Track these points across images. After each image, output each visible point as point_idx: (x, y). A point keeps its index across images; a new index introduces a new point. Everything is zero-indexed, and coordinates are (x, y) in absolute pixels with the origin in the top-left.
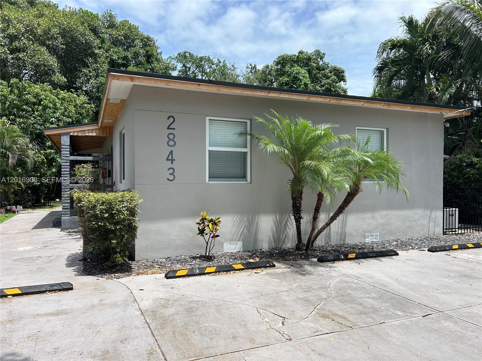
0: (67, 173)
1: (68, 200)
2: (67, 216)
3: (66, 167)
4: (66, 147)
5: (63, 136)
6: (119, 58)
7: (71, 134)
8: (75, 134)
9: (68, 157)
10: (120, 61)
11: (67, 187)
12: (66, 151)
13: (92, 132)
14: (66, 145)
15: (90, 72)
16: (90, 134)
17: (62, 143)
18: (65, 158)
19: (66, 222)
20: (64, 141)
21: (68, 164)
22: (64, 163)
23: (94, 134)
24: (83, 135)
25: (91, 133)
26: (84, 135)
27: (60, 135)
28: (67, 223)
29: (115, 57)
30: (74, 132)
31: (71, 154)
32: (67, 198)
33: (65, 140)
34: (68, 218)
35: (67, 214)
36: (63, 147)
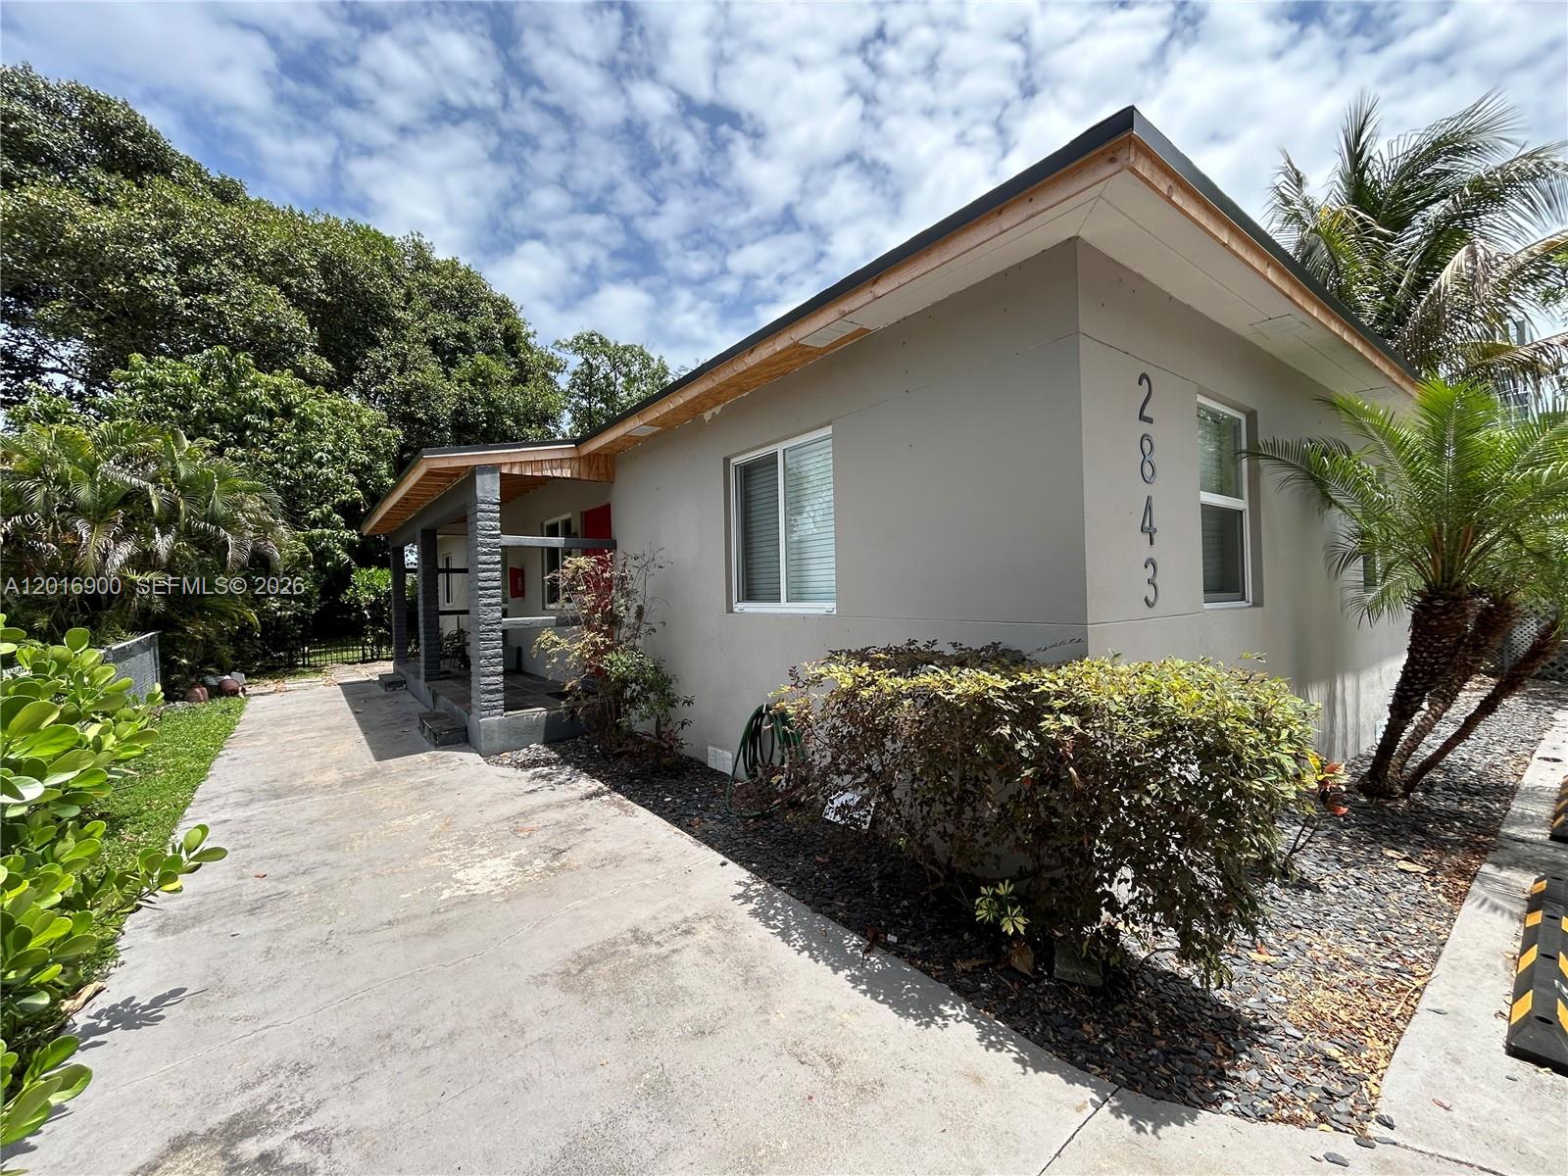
0: (496, 584)
1: (498, 664)
2: (495, 715)
3: (492, 566)
4: (492, 507)
5: (482, 474)
6: (447, 336)
7: (505, 470)
8: (516, 471)
9: (497, 536)
10: (451, 341)
11: (495, 627)
12: (491, 520)
13: (561, 468)
14: (489, 503)
15: (386, 359)
16: (557, 473)
17: (480, 494)
18: (489, 540)
19: (493, 732)
20: (484, 491)
21: (498, 558)
22: (486, 554)
23: (567, 473)
24: (536, 474)
25: (559, 471)
26: (540, 474)
27: (471, 473)
28: (496, 735)
29: (440, 332)
30: (512, 464)
31: (506, 529)
32: (496, 660)
33: (487, 488)
34: (498, 718)
35: (495, 707)
36: (483, 506)
